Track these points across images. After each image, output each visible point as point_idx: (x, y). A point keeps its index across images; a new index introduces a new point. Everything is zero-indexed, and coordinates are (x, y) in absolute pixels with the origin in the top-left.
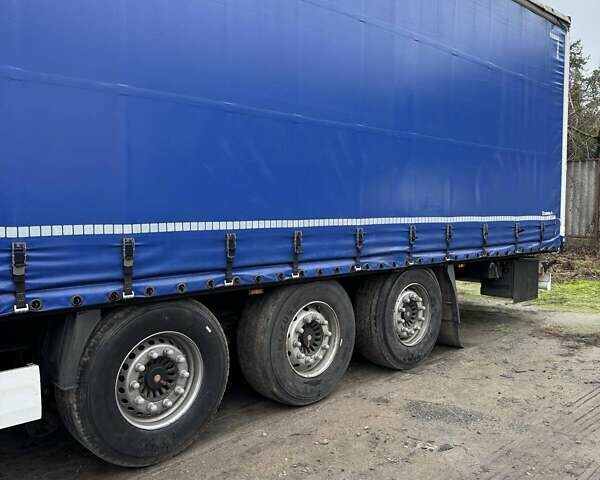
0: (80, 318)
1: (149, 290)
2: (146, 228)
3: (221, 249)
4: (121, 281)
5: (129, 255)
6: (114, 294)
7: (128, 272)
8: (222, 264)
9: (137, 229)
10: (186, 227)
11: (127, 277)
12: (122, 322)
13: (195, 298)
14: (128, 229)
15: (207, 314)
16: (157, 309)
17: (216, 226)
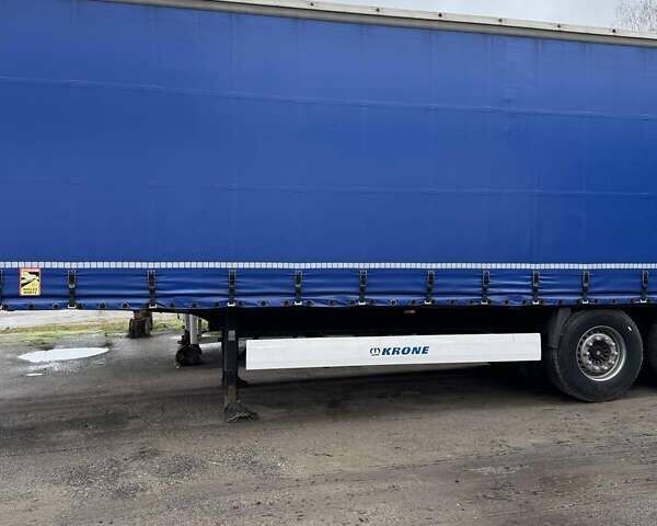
0: (561, 311)
1: (596, 301)
2: (595, 266)
3: (639, 280)
4: (581, 294)
5: (586, 281)
6: (578, 301)
7: (585, 289)
8: (638, 289)
9: (590, 266)
10: (618, 266)
11: (584, 292)
12: (582, 317)
13: (622, 309)
14: (585, 267)
15: (629, 320)
16: (599, 312)
17: (636, 266)
